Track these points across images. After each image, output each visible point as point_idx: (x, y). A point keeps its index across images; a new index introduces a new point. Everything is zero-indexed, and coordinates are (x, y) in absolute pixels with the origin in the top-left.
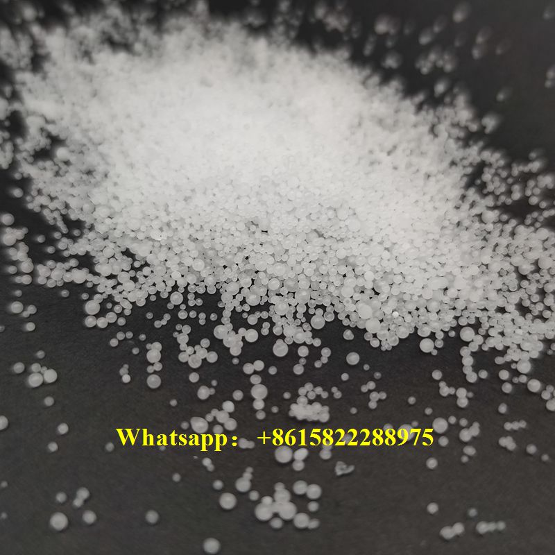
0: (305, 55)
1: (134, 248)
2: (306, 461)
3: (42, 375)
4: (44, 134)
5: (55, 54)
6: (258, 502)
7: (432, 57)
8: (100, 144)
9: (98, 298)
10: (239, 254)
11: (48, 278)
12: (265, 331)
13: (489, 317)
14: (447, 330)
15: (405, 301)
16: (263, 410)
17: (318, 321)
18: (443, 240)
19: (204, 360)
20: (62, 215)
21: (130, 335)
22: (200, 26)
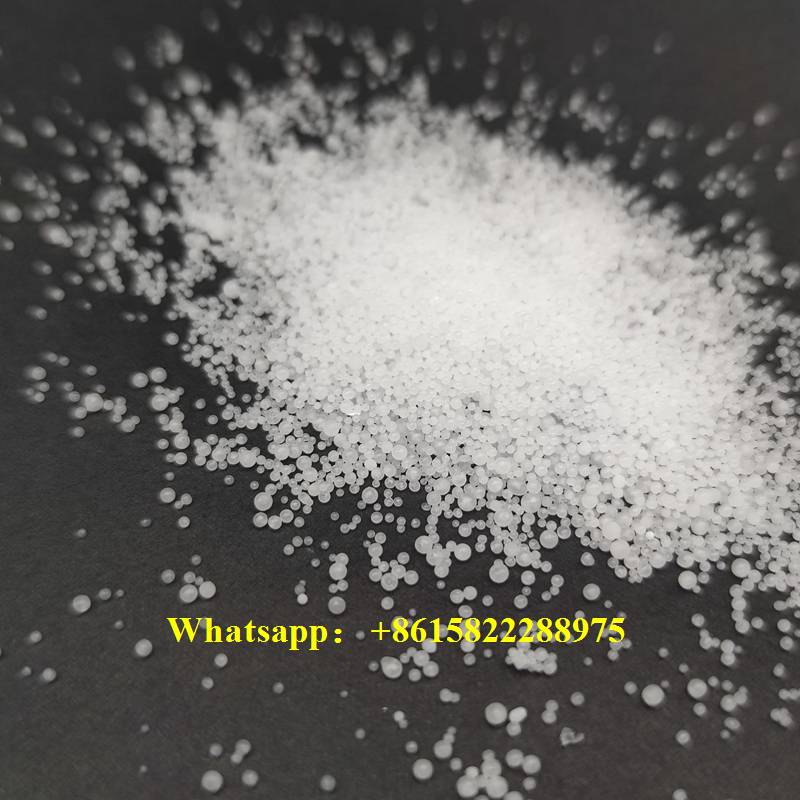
0: (553, 164)
1: (319, 424)
2: (524, 723)
3: (198, 587)
4: (208, 258)
5: (224, 148)
6: (462, 773)
7: (722, 175)
8: (279, 278)
9: (271, 489)
10: (452, 441)
11: (209, 458)
12: (480, 547)
13: (771, 546)
14: (715, 560)
15: (663, 518)
16: (473, 652)
17: (550, 539)
18: (718, 437)
19: (401, 581)
20: (227, 372)
21: (309, 541)
22: (416, 116)
